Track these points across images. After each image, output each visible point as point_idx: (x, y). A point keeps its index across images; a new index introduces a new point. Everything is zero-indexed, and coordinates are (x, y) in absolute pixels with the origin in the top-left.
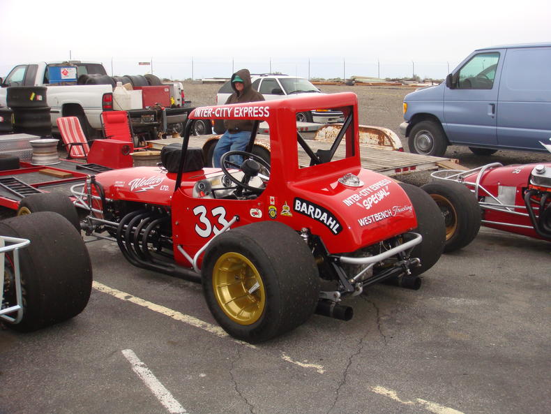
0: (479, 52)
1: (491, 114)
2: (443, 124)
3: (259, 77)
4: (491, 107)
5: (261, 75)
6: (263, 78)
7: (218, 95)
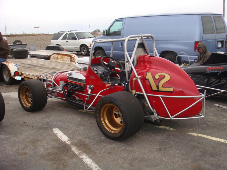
0: (117, 20)
1: (121, 46)
2: (105, 51)
3: (67, 32)
4: (120, 43)
5: (68, 31)
6: (69, 33)
7: (52, 40)
